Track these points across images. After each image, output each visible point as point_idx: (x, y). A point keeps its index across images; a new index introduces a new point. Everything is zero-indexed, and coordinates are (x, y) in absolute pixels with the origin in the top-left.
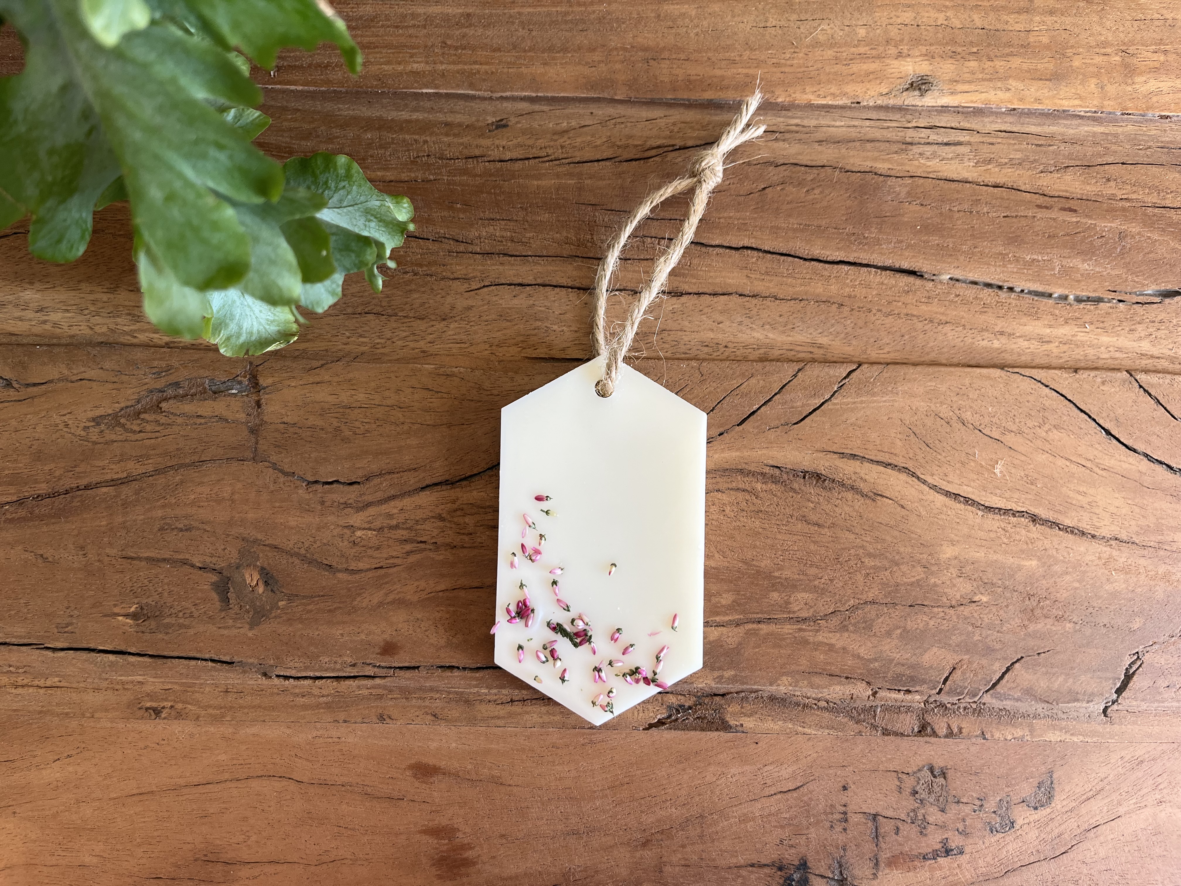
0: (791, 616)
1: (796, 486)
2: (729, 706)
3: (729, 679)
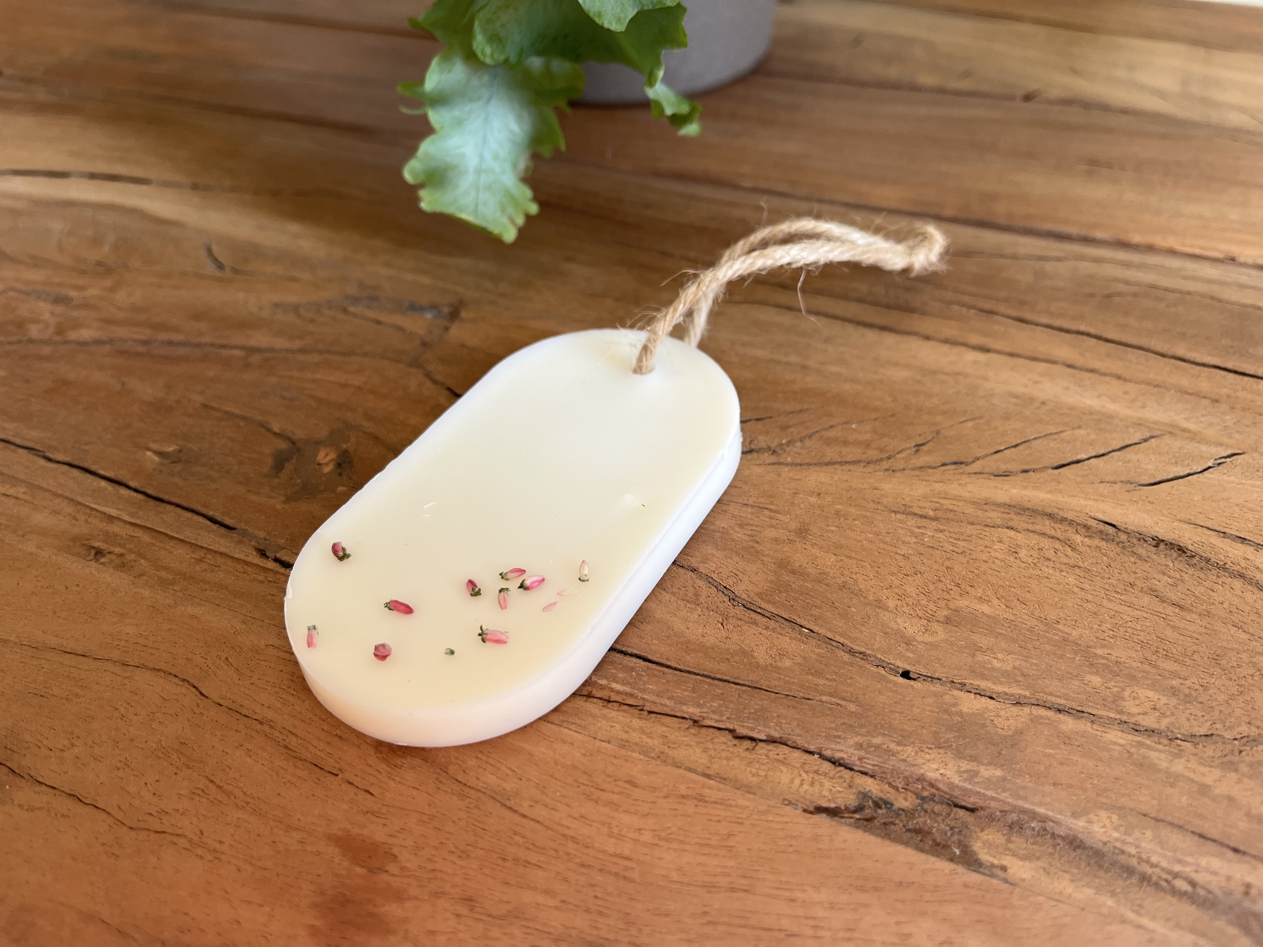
0: (1124, 718)
1: (1141, 551)
2: (982, 830)
3: (989, 780)
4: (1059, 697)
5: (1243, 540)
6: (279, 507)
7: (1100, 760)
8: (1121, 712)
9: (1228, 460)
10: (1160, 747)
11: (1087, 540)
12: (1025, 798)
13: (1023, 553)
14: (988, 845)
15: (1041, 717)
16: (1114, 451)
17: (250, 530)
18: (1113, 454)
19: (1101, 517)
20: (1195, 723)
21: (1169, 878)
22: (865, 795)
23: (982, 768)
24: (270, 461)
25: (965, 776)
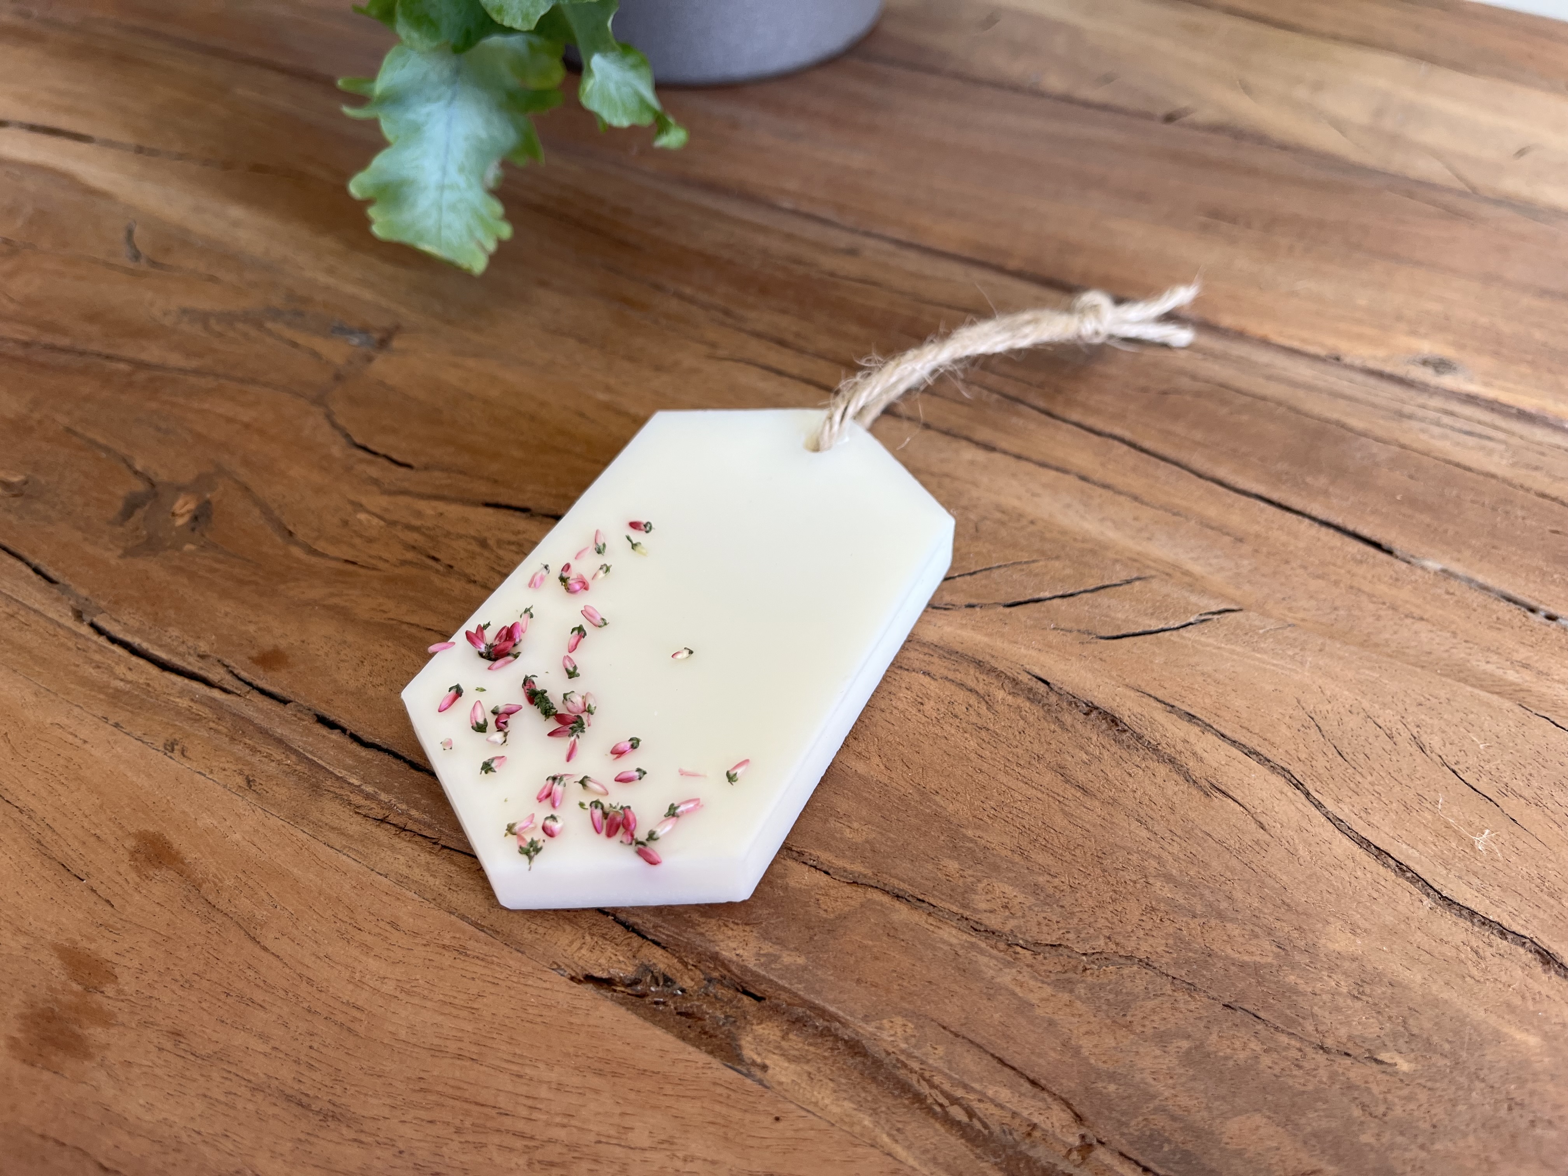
0: (967, 914)
1: (1067, 718)
2: (761, 1023)
3: (787, 968)
4: (904, 881)
5: (1191, 717)
6: (113, 562)
7: (921, 959)
8: (965, 906)
9: (1216, 617)
10: (995, 952)
11: (1010, 698)
12: (818, 993)
13: (929, 706)
14: (759, 1040)
15: (875, 902)
16: (1085, 591)
17: (73, 586)
18: (1084, 595)
19: (1037, 671)
20: (1045, 929)
21: (946, 1102)
22: (647, 969)
23: (785, 954)
24: (120, 505)
25: (762, 960)
